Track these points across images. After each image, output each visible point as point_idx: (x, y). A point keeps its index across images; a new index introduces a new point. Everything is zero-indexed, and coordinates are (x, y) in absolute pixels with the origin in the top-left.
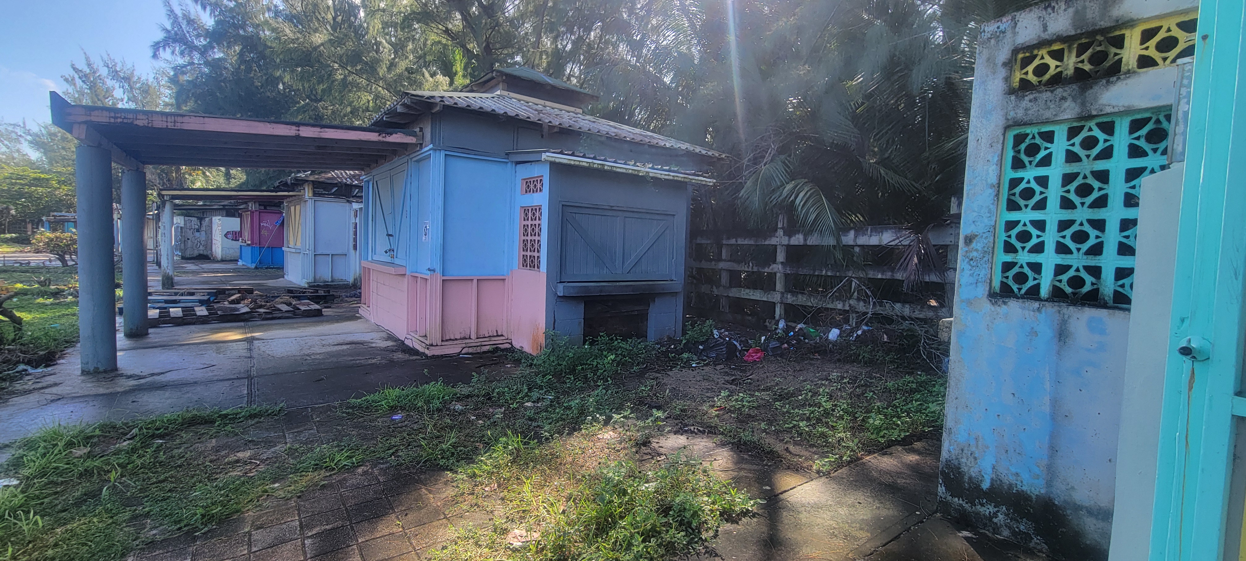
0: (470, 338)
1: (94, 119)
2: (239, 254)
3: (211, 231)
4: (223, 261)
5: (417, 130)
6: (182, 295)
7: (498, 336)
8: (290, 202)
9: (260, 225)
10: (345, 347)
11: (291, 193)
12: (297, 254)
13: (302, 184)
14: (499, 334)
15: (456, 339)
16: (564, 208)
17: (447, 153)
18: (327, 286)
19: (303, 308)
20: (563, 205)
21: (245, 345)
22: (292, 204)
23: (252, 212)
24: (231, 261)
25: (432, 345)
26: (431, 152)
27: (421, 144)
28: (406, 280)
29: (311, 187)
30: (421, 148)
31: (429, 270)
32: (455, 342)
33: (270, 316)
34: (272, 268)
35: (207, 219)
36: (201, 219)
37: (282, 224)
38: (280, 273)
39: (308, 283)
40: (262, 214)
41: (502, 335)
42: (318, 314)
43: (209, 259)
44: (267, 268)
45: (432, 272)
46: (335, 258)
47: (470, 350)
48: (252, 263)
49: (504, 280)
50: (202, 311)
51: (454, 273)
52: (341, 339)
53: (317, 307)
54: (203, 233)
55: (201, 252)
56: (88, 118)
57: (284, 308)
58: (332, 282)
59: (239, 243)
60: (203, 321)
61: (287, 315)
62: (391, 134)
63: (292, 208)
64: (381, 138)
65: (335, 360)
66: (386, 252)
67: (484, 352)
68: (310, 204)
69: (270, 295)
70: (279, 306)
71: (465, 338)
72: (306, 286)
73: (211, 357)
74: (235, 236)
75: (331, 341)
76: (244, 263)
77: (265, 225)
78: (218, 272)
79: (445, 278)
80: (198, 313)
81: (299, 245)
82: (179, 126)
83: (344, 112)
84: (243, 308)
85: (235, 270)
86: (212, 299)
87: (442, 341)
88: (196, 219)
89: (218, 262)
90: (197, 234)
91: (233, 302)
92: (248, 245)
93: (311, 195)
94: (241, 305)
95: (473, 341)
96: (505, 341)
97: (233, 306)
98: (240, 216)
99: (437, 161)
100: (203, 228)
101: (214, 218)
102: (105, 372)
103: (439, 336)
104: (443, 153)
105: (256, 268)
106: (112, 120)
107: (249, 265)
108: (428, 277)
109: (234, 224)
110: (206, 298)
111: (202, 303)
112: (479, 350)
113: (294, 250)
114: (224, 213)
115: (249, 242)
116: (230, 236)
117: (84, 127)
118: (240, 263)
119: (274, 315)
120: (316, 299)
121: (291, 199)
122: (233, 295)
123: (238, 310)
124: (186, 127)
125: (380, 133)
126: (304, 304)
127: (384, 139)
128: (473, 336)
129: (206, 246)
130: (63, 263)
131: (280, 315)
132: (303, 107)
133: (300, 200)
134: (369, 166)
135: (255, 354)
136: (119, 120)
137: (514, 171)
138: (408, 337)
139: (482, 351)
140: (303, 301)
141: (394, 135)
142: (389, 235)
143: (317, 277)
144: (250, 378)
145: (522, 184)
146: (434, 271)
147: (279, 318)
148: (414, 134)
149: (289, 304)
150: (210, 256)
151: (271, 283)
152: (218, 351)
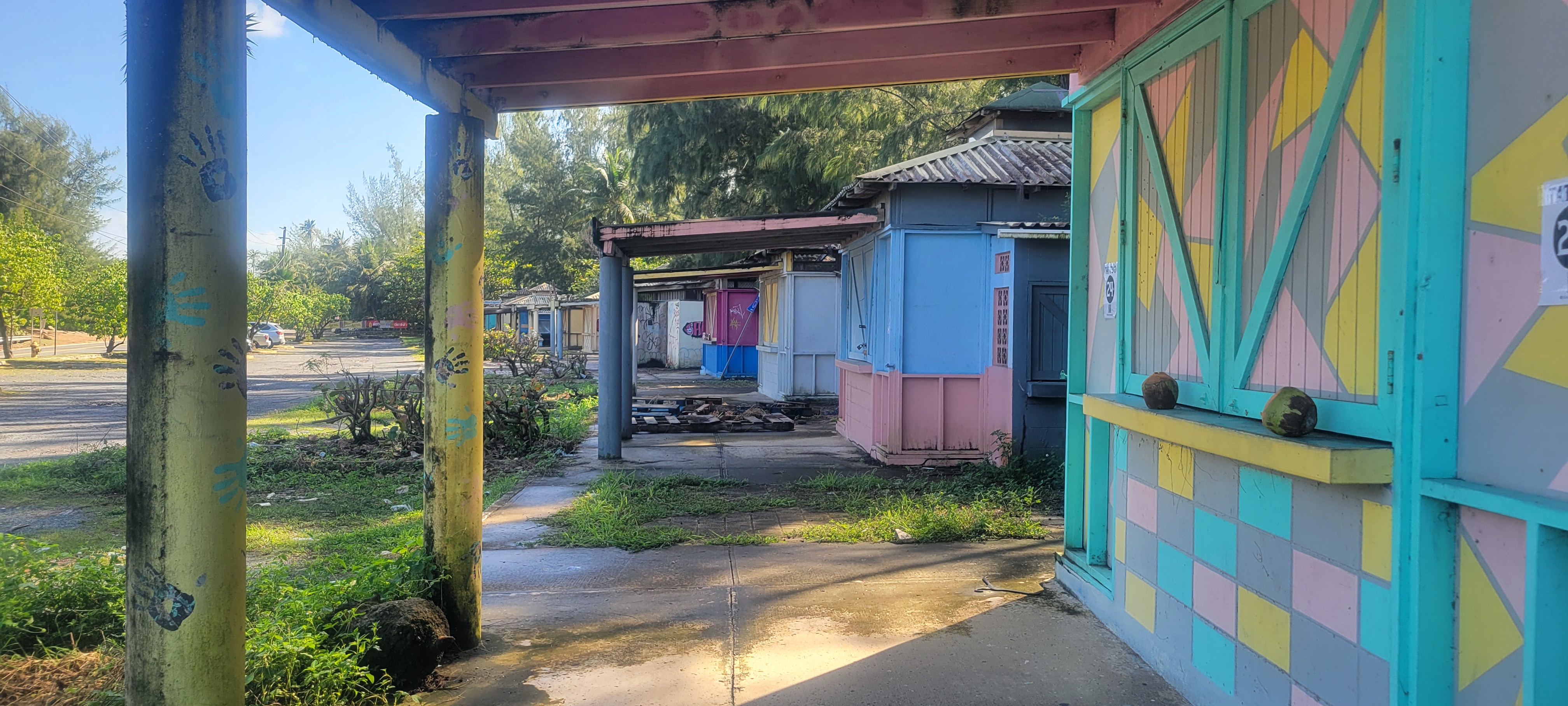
0: (936, 449)
1: (617, 236)
2: (701, 358)
3: (667, 324)
4: (680, 369)
5: (879, 206)
6: (653, 403)
7: (971, 449)
8: (766, 278)
9: (728, 311)
10: (808, 456)
11: (766, 268)
12: (773, 356)
13: (781, 254)
14: (974, 447)
15: (920, 449)
16: (1036, 289)
17: (907, 231)
18: (809, 402)
19: (773, 421)
20: (1033, 286)
21: (717, 449)
22: (769, 281)
23: (719, 294)
24: (691, 369)
25: (892, 453)
26: (891, 232)
27: (883, 222)
28: (872, 379)
29: (790, 257)
30: (883, 227)
31: (888, 366)
32: (918, 452)
33: (739, 428)
34: (744, 379)
35: (661, 305)
36: (654, 305)
37: (757, 310)
38: (752, 384)
39: (786, 397)
40: (732, 295)
41: (977, 449)
42: (789, 427)
43: (663, 366)
44: (736, 379)
45: (892, 370)
46: (820, 359)
47: (934, 463)
48: (718, 370)
49: (978, 379)
50: (673, 420)
51: (917, 369)
52: (805, 450)
53: (788, 420)
54: (656, 326)
55: (654, 357)
56: (613, 236)
57: (754, 420)
58: (816, 395)
59: (703, 341)
60: (675, 429)
61: (756, 427)
62: (851, 216)
63: (769, 287)
64: (840, 222)
65: (795, 463)
66: (859, 348)
67: (951, 467)
68: (789, 281)
69: (740, 408)
70: (749, 418)
71: (930, 449)
72: (783, 400)
73: (689, 455)
74: (696, 330)
75: (796, 451)
76: (708, 372)
77: (735, 312)
78: (678, 384)
79: (905, 376)
80: (671, 422)
81: (775, 341)
82: (672, 234)
83: (835, 139)
84: (713, 418)
85: (697, 381)
86: (681, 409)
87: (903, 450)
88: (648, 305)
89: (675, 370)
90: (649, 328)
91: (701, 413)
92: (714, 343)
93: (790, 269)
94: (710, 415)
95: (940, 453)
96: (979, 457)
97: (702, 416)
98: (704, 298)
99: (897, 240)
100: (657, 320)
101: (670, 303)
102: (614, 458)
103: (899, 443)
104: (903, 232)
105: (723, 378)
106: (628, 235)
107: (715, 375)
108: (887, 374)
109: (694, 310)
110: (675, 406)
111: (673, 412)
112: (945, 464)
113: (769, 350)
114: (684, 294)
115: (715, 339)
116: (690, 330)
117: (611, 243)
118: (703, 372)
119: (744, 427)
120: (791, 413)
121: (767, 275)
122: (699, 406)
123: (707, 420)
124: (677, 234)
125: (839, 215)
126: (774, 417)
127: (844, 223)
128: (940, 447)
129: (659, 347)
130: (513, 372)
131: (749, 427)
132: (783, 140)
133: (777, 276)
134: (845, 239)
135: (725, 455)
136: (633, 234)
137: (988, 245)
138: (874, 448)
139: (949, 465)
140: (774, 414)
141: (854, 216)
142: (863, 327)
143: (798, 388)
144: (722, 469)
145: (996, 261)
146: (893, 367)
147: (748, 431)
148: (874, 212)
149: (759, 417)
150: (664, 362)
151: (741, 397)
152: (693, 452)
